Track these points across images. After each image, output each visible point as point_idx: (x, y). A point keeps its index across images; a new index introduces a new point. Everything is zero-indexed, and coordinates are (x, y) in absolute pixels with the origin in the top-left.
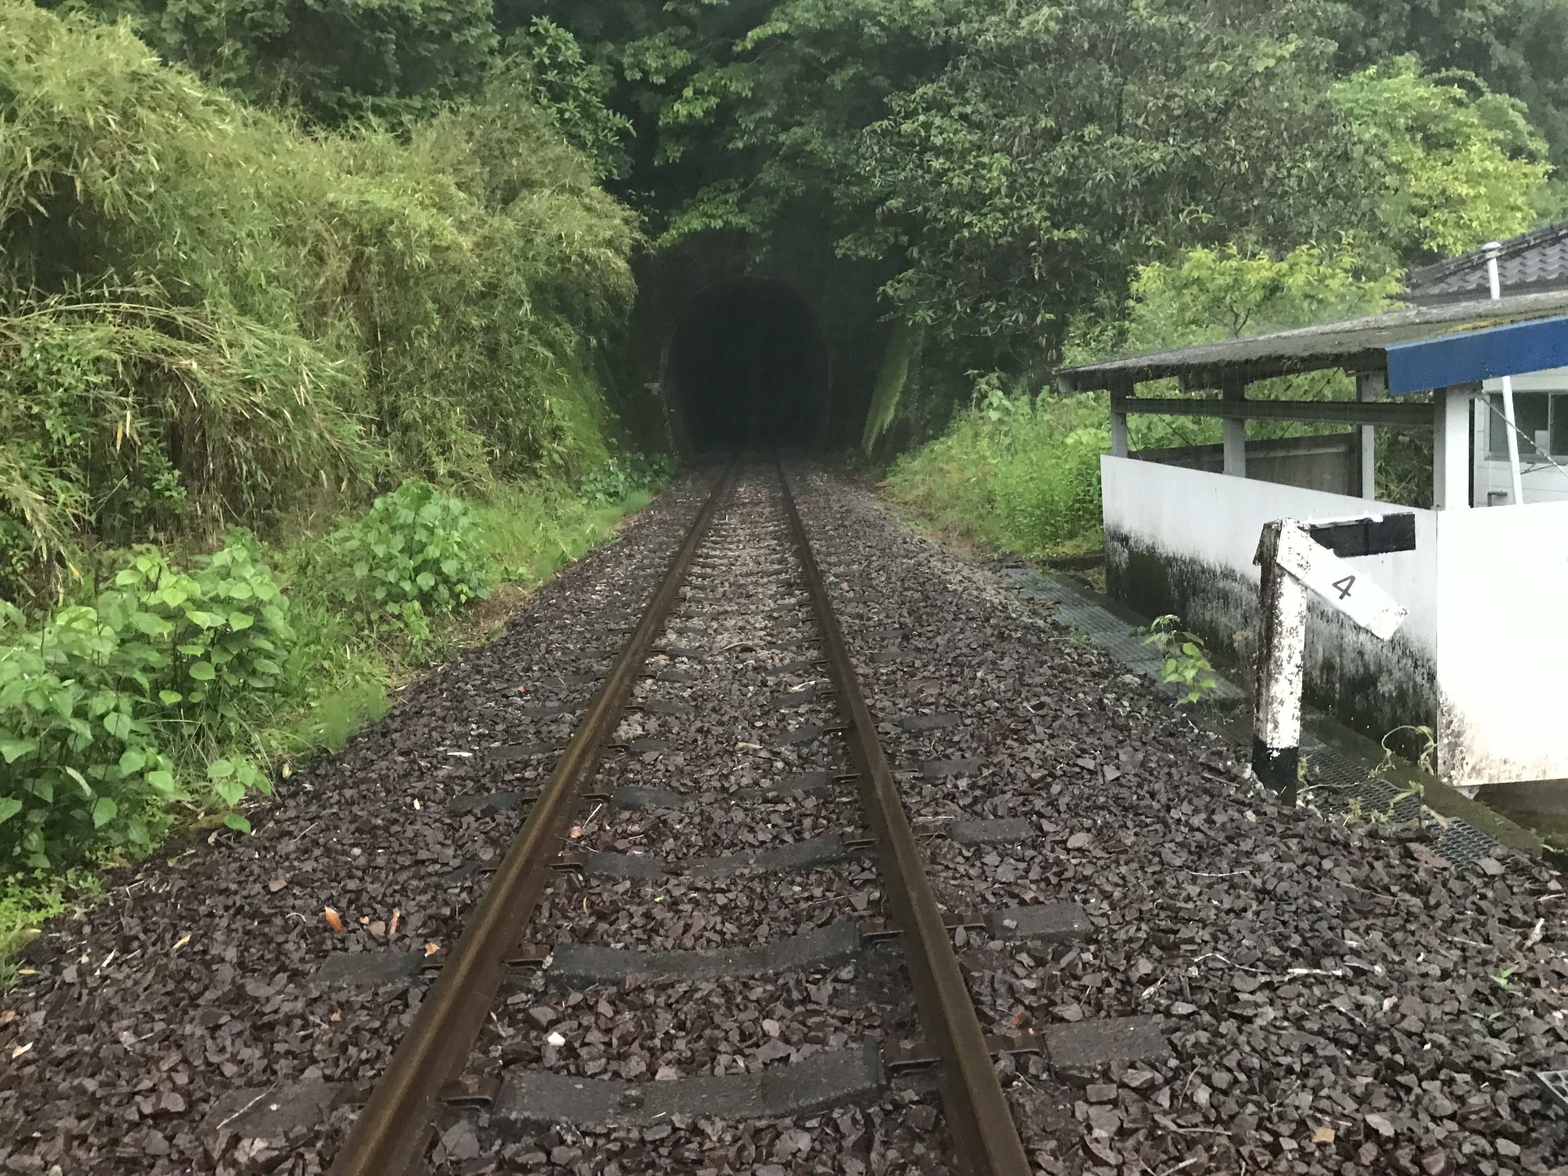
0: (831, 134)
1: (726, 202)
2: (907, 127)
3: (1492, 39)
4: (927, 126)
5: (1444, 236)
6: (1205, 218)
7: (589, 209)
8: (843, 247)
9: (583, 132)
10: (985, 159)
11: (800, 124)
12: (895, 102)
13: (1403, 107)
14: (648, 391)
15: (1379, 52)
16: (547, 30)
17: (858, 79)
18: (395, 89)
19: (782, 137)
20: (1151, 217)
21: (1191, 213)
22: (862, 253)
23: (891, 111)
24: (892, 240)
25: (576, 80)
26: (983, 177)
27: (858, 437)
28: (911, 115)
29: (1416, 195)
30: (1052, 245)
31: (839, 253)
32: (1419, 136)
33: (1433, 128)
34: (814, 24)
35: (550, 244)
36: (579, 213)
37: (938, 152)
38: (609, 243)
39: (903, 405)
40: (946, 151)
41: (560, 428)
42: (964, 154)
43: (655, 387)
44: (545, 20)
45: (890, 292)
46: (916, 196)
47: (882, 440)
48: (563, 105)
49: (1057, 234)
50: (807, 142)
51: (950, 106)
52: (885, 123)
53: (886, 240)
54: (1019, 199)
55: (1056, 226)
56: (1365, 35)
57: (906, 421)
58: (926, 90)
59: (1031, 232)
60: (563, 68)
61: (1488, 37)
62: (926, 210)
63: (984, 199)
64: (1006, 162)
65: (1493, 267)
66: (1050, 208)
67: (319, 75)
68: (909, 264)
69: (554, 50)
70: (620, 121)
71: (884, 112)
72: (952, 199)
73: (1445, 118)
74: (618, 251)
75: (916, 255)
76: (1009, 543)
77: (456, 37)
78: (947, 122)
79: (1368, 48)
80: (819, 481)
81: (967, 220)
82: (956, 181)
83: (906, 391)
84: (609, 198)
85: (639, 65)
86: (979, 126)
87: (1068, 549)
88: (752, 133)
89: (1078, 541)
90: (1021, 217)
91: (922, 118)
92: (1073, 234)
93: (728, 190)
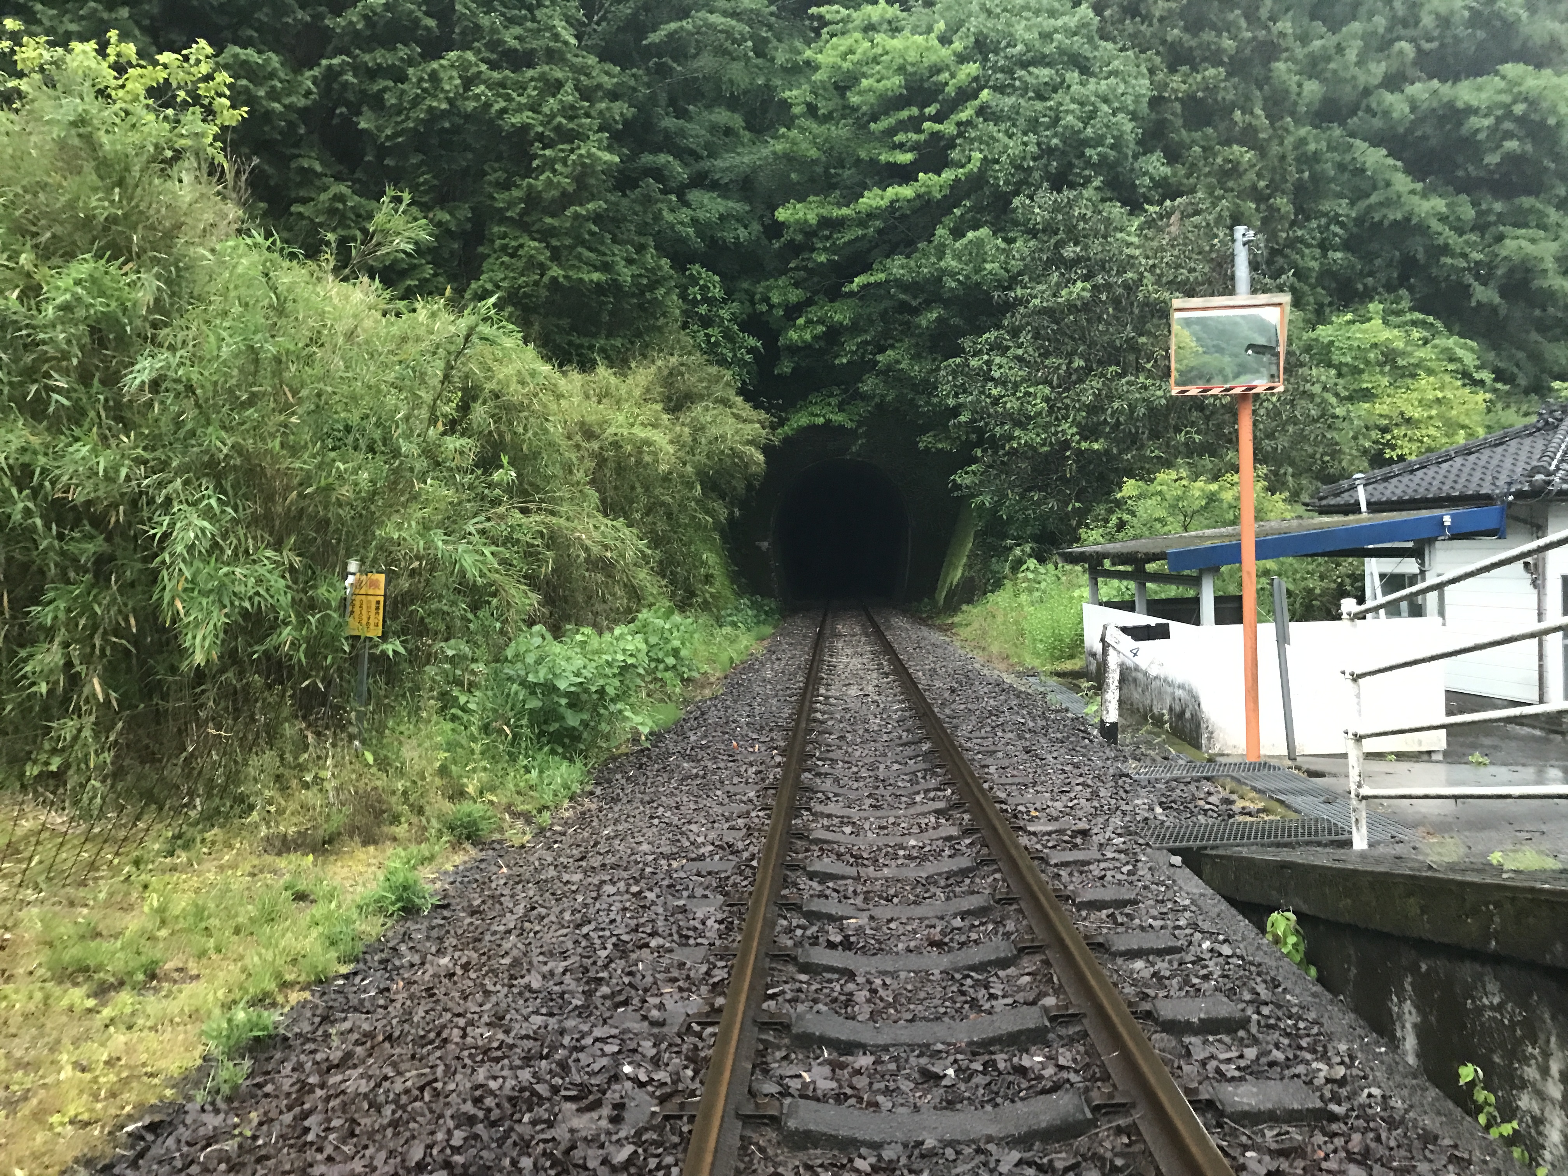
0: (917, 357)
1: (830, 404)
2: (974, 363)
3: (1471, 281)
4: (989, 363)
5: (1401, 447)
6: (1197, 438)
7: (736, 416)
8: (925, 441)
9: (725, 351)
10: (1031, 390)
11: (892, 347)
12: (967, 343)
13: (1375, 346)
14: (759, 548)
15: (1375, 289)
16: (699, 273)
17: (939, 319)
18: (604, 333)
19: (879, 358)
20: (1155, 435)
21: (1187, 433)
22: (940, 446)
23: (963, 350)
24: (964, 438)
25: (721, 312)
26: (1029, 403)
27: (931, 589)
28: (977, 353)
29: (1381, 416)
30: (1080, 453)
31: (921, 445)
32: (1387, 368)
33: (1401, 362)
34: (908, 278)
35: (710, 443)
36: (731, 420)
37: (997, 382)
38: (750, 442)
39: (969, 566)
40: (1002, 382)
41: (712, 576)
42: (1016, 386)
43: (765, 545)
44: (697, 266)
45: (959, 481)
46: (979, 413)
47: (951, 594)
48: (710, 331)
49: (1084, 445)
50: (898, 362)
51: (1008, 348)
52: (958, 360)
53: (959, 438)
54: (1057, 419)
55: (1085, 439)
56: (1362, 275)
57: (972, 579)
58: (991, 336)
59: (1066, 445)
60: (710, 301)
61: (1469, 279)
62: (987, 424)
63: (1029, 418)
64: (1047, 390)
65: (1361, 489)
66: (1079, 425)
67: (557, 326)
68: (975, 460)
69: (704, 289)
70: (752, 341)
71: (958, 351)
72: (1008, 416)
73: (1410, 354)
74: (757, 447)
75: (979, 454)
76: (1031, 661)
77: (648, 295)
78: (1004, 360)
79: (1365, 285)
80: (899, 622)
81: (1016, 434)
82: (1009, 405)
83: (972, 555)
84: (747, 406)
85: (766, 300)
86: (1028, 364)
87: (1068, 666)
88: (853, 353)
89: (1077, 660)
90: (1057, 433)
91: (986, 357)
92: (1096, 446)
93: (831, 395)
